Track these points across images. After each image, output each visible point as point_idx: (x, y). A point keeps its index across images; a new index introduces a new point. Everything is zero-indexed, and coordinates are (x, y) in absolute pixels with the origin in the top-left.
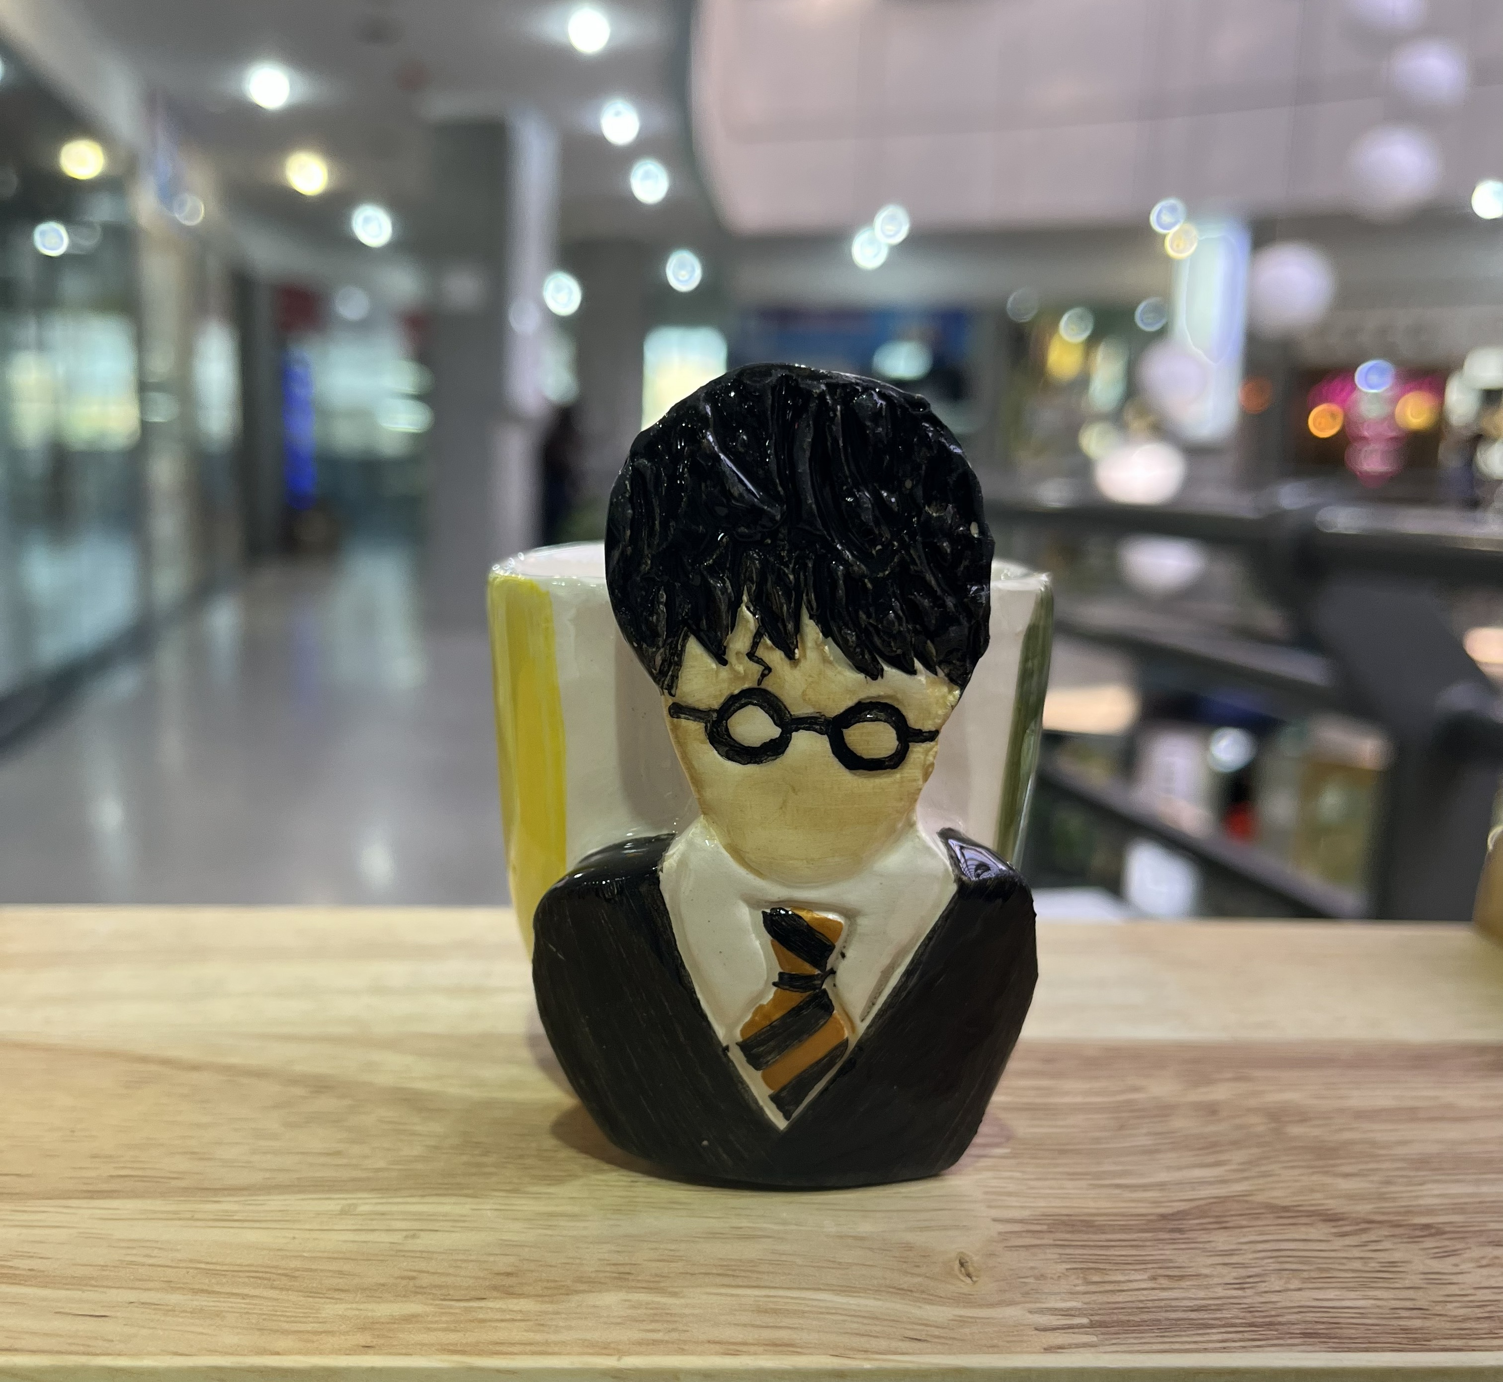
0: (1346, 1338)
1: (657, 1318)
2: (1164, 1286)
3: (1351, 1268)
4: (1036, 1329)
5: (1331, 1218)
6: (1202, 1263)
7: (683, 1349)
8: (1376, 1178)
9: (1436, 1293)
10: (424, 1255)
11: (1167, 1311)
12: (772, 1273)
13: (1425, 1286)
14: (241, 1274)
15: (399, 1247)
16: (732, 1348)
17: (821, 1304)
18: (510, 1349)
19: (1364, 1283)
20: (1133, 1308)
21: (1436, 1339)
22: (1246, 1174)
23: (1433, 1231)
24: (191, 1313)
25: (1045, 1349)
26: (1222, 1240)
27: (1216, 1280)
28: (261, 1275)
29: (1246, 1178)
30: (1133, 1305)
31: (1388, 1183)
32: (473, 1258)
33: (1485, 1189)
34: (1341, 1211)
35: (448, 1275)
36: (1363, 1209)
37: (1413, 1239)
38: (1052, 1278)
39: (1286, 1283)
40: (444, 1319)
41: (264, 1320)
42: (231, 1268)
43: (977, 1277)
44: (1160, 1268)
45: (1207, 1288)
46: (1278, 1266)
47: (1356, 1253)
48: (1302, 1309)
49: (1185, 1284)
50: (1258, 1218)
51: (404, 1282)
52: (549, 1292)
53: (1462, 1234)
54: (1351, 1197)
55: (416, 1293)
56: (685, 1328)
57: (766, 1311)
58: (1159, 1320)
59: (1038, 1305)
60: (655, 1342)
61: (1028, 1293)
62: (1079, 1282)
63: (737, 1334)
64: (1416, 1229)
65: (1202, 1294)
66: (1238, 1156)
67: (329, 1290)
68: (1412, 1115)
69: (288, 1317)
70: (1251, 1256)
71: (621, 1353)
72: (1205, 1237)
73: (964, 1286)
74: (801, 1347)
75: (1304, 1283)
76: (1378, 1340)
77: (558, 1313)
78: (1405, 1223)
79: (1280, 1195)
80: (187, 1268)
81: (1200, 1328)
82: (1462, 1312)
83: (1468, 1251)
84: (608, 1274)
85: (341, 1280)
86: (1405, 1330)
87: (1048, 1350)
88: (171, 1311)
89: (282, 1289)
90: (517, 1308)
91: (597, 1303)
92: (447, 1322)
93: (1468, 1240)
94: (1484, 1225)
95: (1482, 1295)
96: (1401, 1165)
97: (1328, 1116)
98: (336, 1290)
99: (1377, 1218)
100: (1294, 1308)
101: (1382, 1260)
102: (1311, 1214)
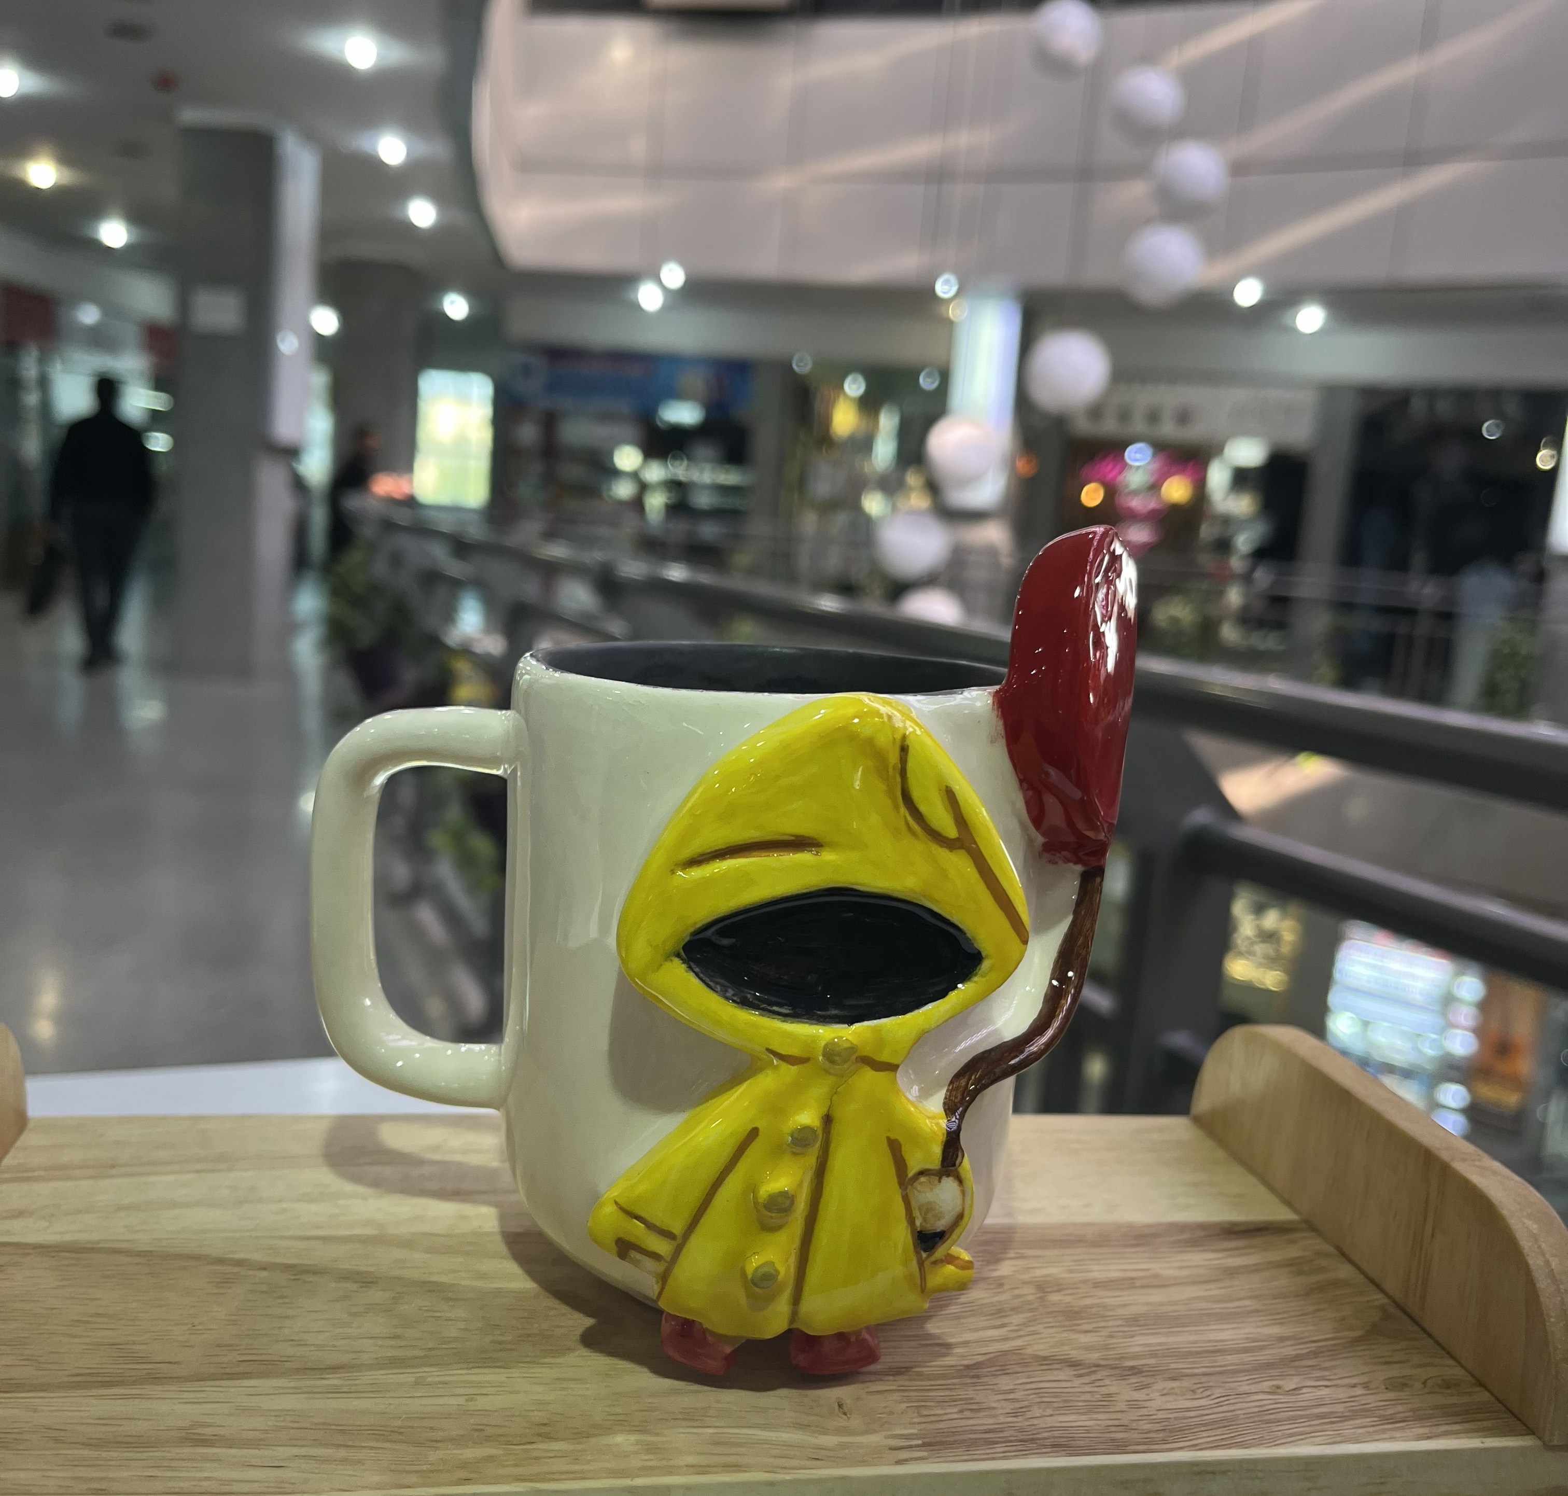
0: (1077, 1447)
1: (650, 1452)
2: (969, 1416)
3: (1084, 1399)
4: (890, 1449)
5: (1074, 1364)
6: (991, 1399)
7: (671, 1472)
8: (1102, 1334)
9: (1134, 1415)
10: (484, 1413)
11: (970, 1434)
12: (718, 1416)
13: (1127, 1410)
14: (363, 1432)
15: (465, 1408)
16: (700, 1470)
17: (753, 1437)
18: (561, 1477)
19: (1091, 1409)
20: (949, 1432)
21: (1130, 1445)
22: (1021, 1333)
23: (1136, 1371)
24: (340, 1461)
25: (896, 1462)
26: (1005, 1383)
27: (1000, 1412)
28: (377, 1432)
29: (1021, 1336)
30: (950, 1430)
31: (1111, 1337)
32: (518, 1414)
33: (1171, 1339)
34: (1081, 1358)
35: (504, 1427)
36: (1094, 1356)
37: (1123, 1377)
38: (897, 1413)
39: (1043, 1411)
40: (511, 1458)
42: (355, 1428)
43: (850, 1414)
44: (966, 1404)
45: (994, 1417)
46: (1039, 1400)
47: (1087, 1388)
48: (1051, 1429)
49: (981, 1414)
50: (1027, 1366)
51: (477, 1433)
52: (575, 1436)
53: (1154, 1372)
54: (1089, 1348)
55: (487, 1441)
56: (669, 1458)
57: (718, 1444)
58: (965, 1440)
59: (890, 1433)
60: (652, 1468)
61: (883, 1425)
62: (916, 1414)
63: (704, 1461)
64: (1125, 1370)
65: (991, 1421)
66: (1016, 1319)
67: (428, 1440)
68: (1130, 1283)
69: (406, 1462)
70: (1023, 1393)
71: (633, 1477)
72: (994, 1381)
73: (842, 1422)
74: (744, 1468)
75: (1054, 1411)
76: (1096, 1447)
77: (585, 1451)
78: (1118, 1366)
79: (1041, 1348)
80: (324, 1429)
81: (990, 1444)
82: (1148, 1426)
83: (1155, 1384)
84: (612, 1422)
85: (433, 1434)
86: (1113, 1440)
87: (899, 1462)
88: (326, 1460)
89: (394, 1442)
90: (557, 1448)
91: (610, 1443)
92: (514, 1460)
93: (1157, 1377)
94: (1167, 1366)
95: (1161, 1415)
96: (1120, 1322)
97: (1075, 1286)
98: (432, 1441)
99: (1102, 1363)
100: (1047, 1428)
101: (1103, 1393)
102: (1061, 1361)
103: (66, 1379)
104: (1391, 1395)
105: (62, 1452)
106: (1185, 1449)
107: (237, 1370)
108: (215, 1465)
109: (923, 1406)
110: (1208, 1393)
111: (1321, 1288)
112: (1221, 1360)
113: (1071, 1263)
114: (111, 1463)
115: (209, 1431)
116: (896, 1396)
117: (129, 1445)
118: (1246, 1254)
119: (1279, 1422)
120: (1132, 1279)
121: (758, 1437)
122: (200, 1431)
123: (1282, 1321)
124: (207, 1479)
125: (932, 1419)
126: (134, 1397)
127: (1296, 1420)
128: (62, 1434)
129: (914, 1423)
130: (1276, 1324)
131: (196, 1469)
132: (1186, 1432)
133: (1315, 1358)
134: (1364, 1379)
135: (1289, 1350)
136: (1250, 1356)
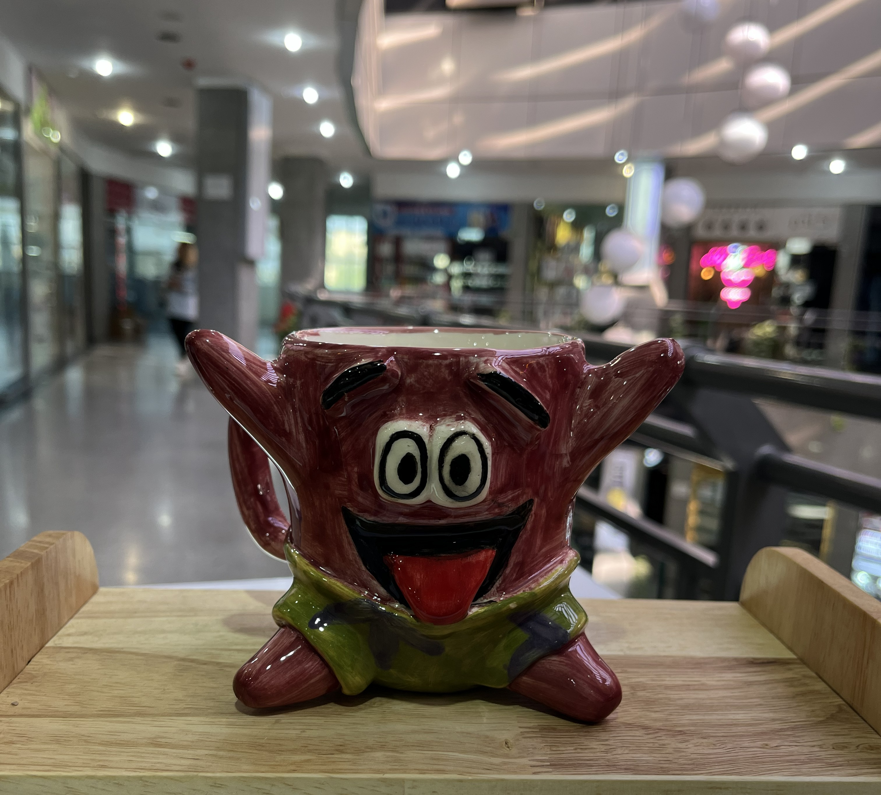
0: (640, 770)
1: (396, 761)
2: (579, 752)
3: (648, 746)
4: (531, 766)
5: (645, 728)
6: (594, 744)
7: (406, 772)
8: (666, 713)
9: (677, 755)
10: (309, 738)
11: (578, 761)
12: (437, 746)
13: (673, 752)
14: (244, 744)
15: (300, 736)
16: (422, 771)
17: (455, 757)
18: (346, 771)
19: (652, 751)
21: (672, 770)
23: (682, 733)
24: (229, 758)
25: (533, 773)
26: (603, 735)
27: (598, 750)
28: (251, 745)
30: (567, 758)
31: (671, 715)
32: (326, 740)
33: (706, 717)
34: (650, 725)
35: (319, 745)
36: (658, 724)
37: (674, 736)
38: (539, 749)
39: (624, 751)
40: (320, 761)
41: (256, 761)
42: (240, 742)
43: (511, 748)
44: (578, 745)
45: (594, 753)
46: (622, 745)
47: (652, 741)
48: (626, 760)
49: (586, 751)
50: (618, 728)
51: (303, 748)
52: (356, 752)
53: (692, 734)
54: (655, 720)
55: (309, 752)
56: (406, 765)
57: (435, 759)
58: (575, 764)
59: (532, 758)
60: (396, 769)
61: (529, 754)
62: (549, 750)
63: (425, 767)
64: (676, 732)
65: (592, 755)
67: (277, 750)
68: (687, 688)
69: (264, 760)
70: (613, 741)
71: (384, 773)
72: (597, 734)
73: (506, 751)
74: (447, 771)
75: (630, 751)
76: (651, 771)
77: (360, 759)
78: (673, 729)
79: (628, 719)
80: (223, 742)
81: (588, 767)
82: (684, 761)
83: (693, 740)
84: (377, 746)
85: (281, 747)
86: (662, 768)
87: (534, 773)
88: (221, 757)
89: (259, 750)
90: (346, 757)
91: (374, 756)
92: (321, 762)
93: (694, 736)
94: (701, 731)
95: (693, 756)
96: (677, 708)
97: (654, 688)
98: (279, 751)
99: (662, 728)
100: (624, 760)
101: (660, 743)
102: (638, 726)
103: (96, 713)
104: (835, 752)
105: (88, 747)
106: (704, 775)
107: (183, 712)
108: (165, 756)
109: (555, 746)
110: (724, 746)
111: (803, 694)
112: (734, 729)
113: (653, 676)
114: (112, 753)
115: (163, 740)
116: (539, 740)
117: (123, 745)
118: (760, 675)
119: (763, 763)
120: (689, 685)
121: (457, 757)
122: (159, 740)
123: (775, 711)
124: (158, 763)
125: (558, 752)
126: (128, 722)
127: (775, 762)
128: (89, 738)
129: (547, 754)
130: (771, 712)
131: (154, 758)
132: (706, 766)
133: (793, 730)
134: (820, 743)
135: (777, 726)
136: (753, 728)
